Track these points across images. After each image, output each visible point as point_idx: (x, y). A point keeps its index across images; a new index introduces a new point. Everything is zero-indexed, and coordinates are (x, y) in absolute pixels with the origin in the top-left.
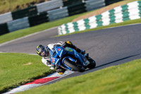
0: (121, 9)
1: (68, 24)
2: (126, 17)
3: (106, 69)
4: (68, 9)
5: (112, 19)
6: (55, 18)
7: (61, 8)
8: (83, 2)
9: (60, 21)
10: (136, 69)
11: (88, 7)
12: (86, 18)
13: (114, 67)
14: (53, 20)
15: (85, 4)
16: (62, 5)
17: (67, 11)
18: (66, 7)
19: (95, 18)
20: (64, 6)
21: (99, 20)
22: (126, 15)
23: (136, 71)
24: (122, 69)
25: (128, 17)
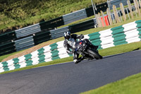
0: (50, 48)
2: (55, 55)
8: (12, 41)
19: (25, 58)
21: (28, 59)
22: (55, 54)
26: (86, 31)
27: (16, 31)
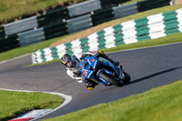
1: (45, 50)
3: (94, 107)
4: (44, 30)
5: (102, 43)
6: (27, 42)
7: (36, 29)
8: (64, 21)
9: (35, 46)
10: (132, 107)
11: (70, 28)
12: (67, 42)
13: (104, 104)
14: (25, 44)
15: (66, 23)
16: (37, 25)
17: (43, 33)
18: (42, 28)
20: (39, 26)
21: (85, 45)
22: (119, 38)
23: (133, 110)
24: (114, 107)
25: (122, 40)
26: (160, 9)
27: (69, 7)
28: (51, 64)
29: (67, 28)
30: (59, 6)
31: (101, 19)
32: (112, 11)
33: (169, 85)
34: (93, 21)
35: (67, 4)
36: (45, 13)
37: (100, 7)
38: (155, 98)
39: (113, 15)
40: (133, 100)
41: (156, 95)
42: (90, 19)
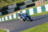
1: (2, 18)
4: (2, 13)
8: (7, 10)
12: (8, 16)
19: (11, 16)
21: (12, 17)
26: (32, 7)
27: (8, 7)
28: (4, 22)
29: (8, 12)
30: (6, 7)
31: (17, 10)
32: (20, 7)
33: (34, 27)
34: (15, 10)
35: (8, 6)
36: (2, 8)
37: (16, 7)
38: (31, 31)
39: (20, 9)
40: (25, 31)
41: (31, 30)
42: (14, 10)
